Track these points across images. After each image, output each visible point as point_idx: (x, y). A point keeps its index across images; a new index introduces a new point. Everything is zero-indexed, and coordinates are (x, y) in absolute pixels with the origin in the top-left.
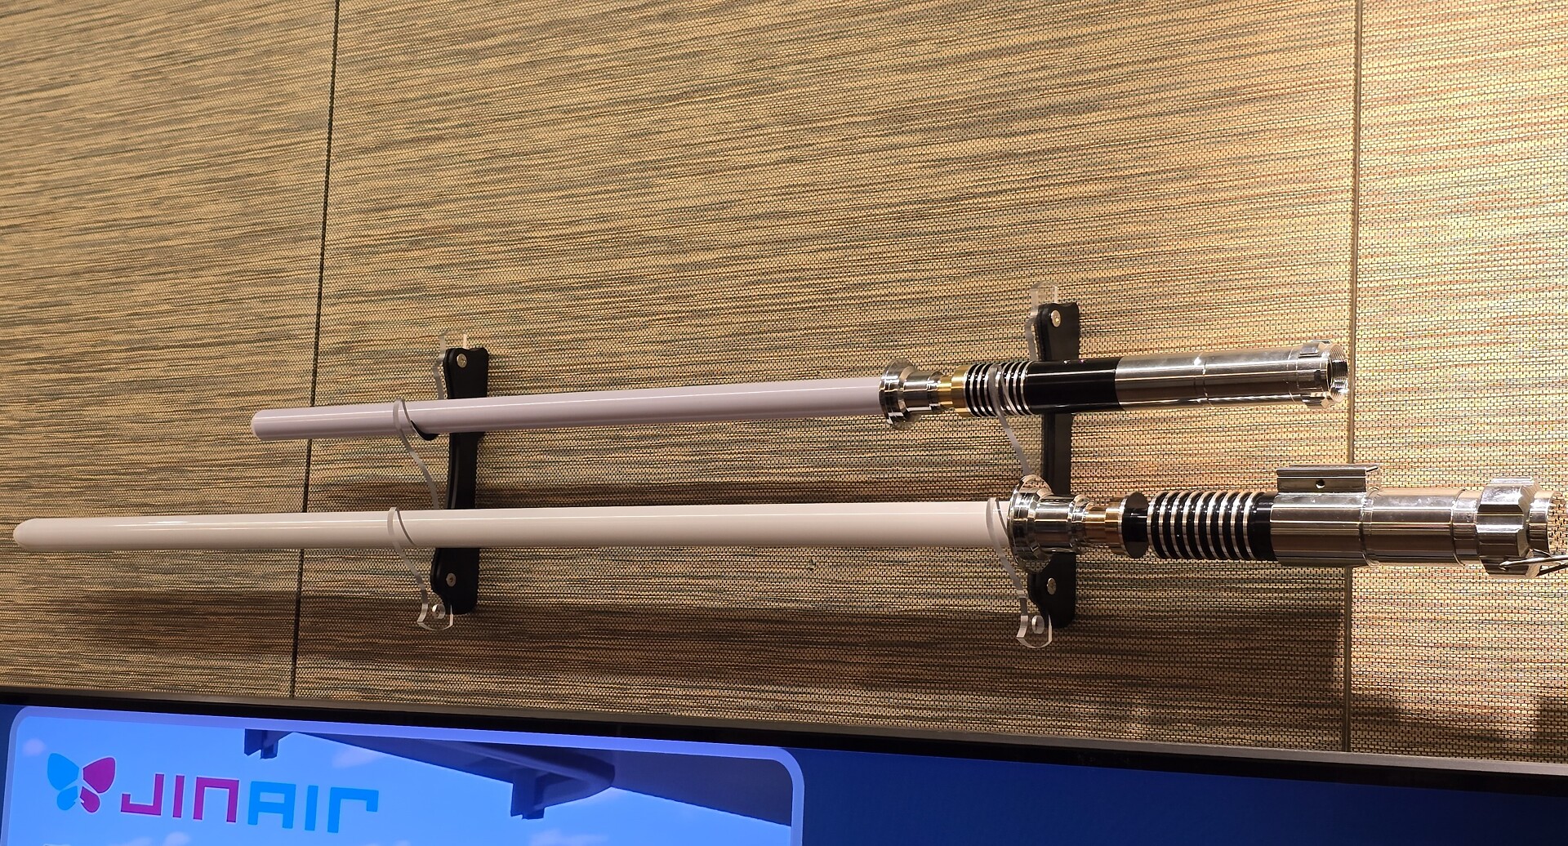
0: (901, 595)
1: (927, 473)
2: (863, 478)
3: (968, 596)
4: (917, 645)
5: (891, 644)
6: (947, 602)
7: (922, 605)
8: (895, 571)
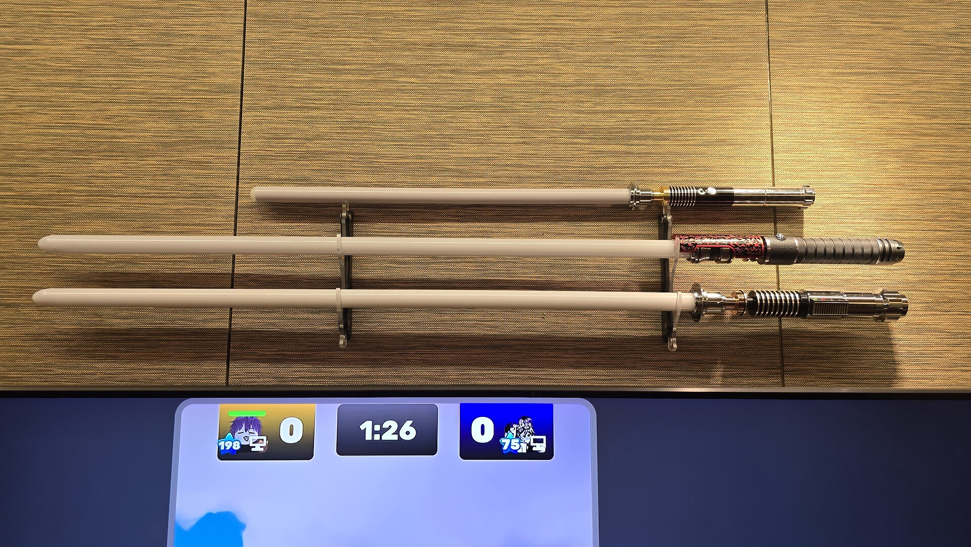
0: (588, 329)
1: (598, 279)
2: (568, 279)
3: (621, 329)
4: (599, 349)
5: (586, 349)
6: (611, 332)
7: (599, 332)
8: (585, 319)
